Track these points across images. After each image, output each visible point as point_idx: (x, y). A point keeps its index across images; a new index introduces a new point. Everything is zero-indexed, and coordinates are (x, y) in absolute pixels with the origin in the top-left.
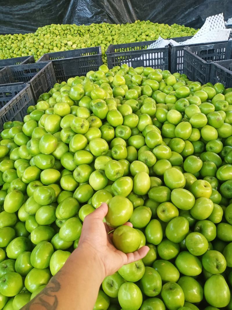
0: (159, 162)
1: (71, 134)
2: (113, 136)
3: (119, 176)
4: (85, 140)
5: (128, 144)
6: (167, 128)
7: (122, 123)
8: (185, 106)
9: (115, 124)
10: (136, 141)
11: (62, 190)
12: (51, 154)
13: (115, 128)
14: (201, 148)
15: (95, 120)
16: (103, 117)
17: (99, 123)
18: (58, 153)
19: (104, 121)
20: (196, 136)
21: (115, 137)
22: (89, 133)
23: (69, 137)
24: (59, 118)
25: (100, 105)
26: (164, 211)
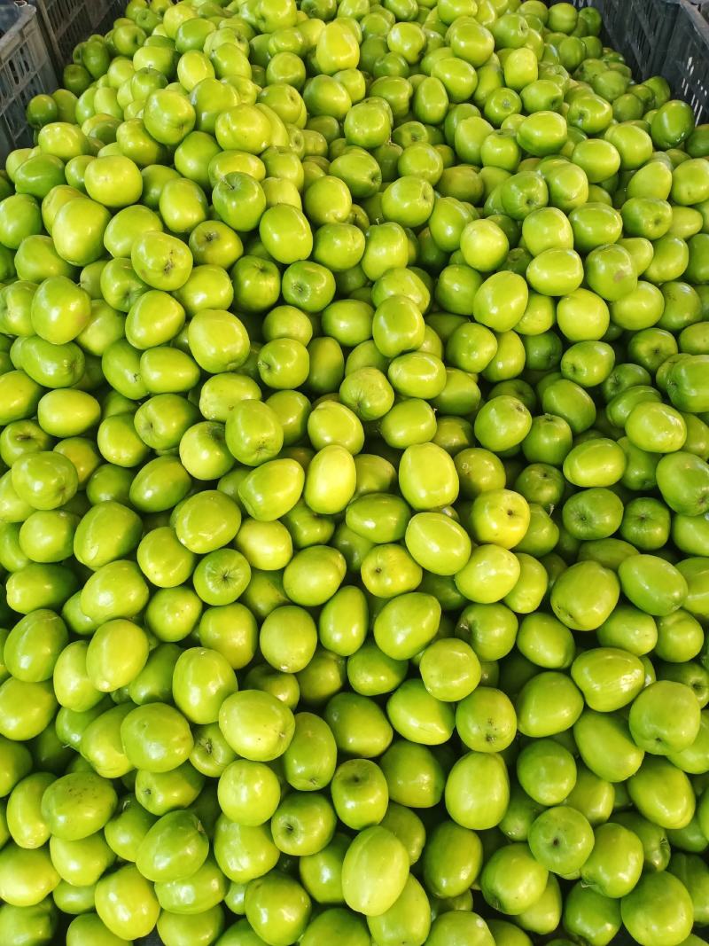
0: (400, 407)
1: (136, 287)
2: (273, 298)
3: (264, 455)
4: (175, 313)
5: (320, 330)
6: (454, 284)
7: (307, 252)
8: (529, 202)
9: (284, 255)
10: (346, 321)
11: (103, 461)
12: (76, 342)
13: (283, 268)
14: (549, 357)
15: (218, 237)
16: (246, 224)
17: (229, 247)
18: (96, 339)
19: (250, 238)
20: (539, 319)
21: (281, 301)
22: (191, 286)
23: (127, 295)
24: (102, 214)
25: (238, 184)
26: (378, 571)
